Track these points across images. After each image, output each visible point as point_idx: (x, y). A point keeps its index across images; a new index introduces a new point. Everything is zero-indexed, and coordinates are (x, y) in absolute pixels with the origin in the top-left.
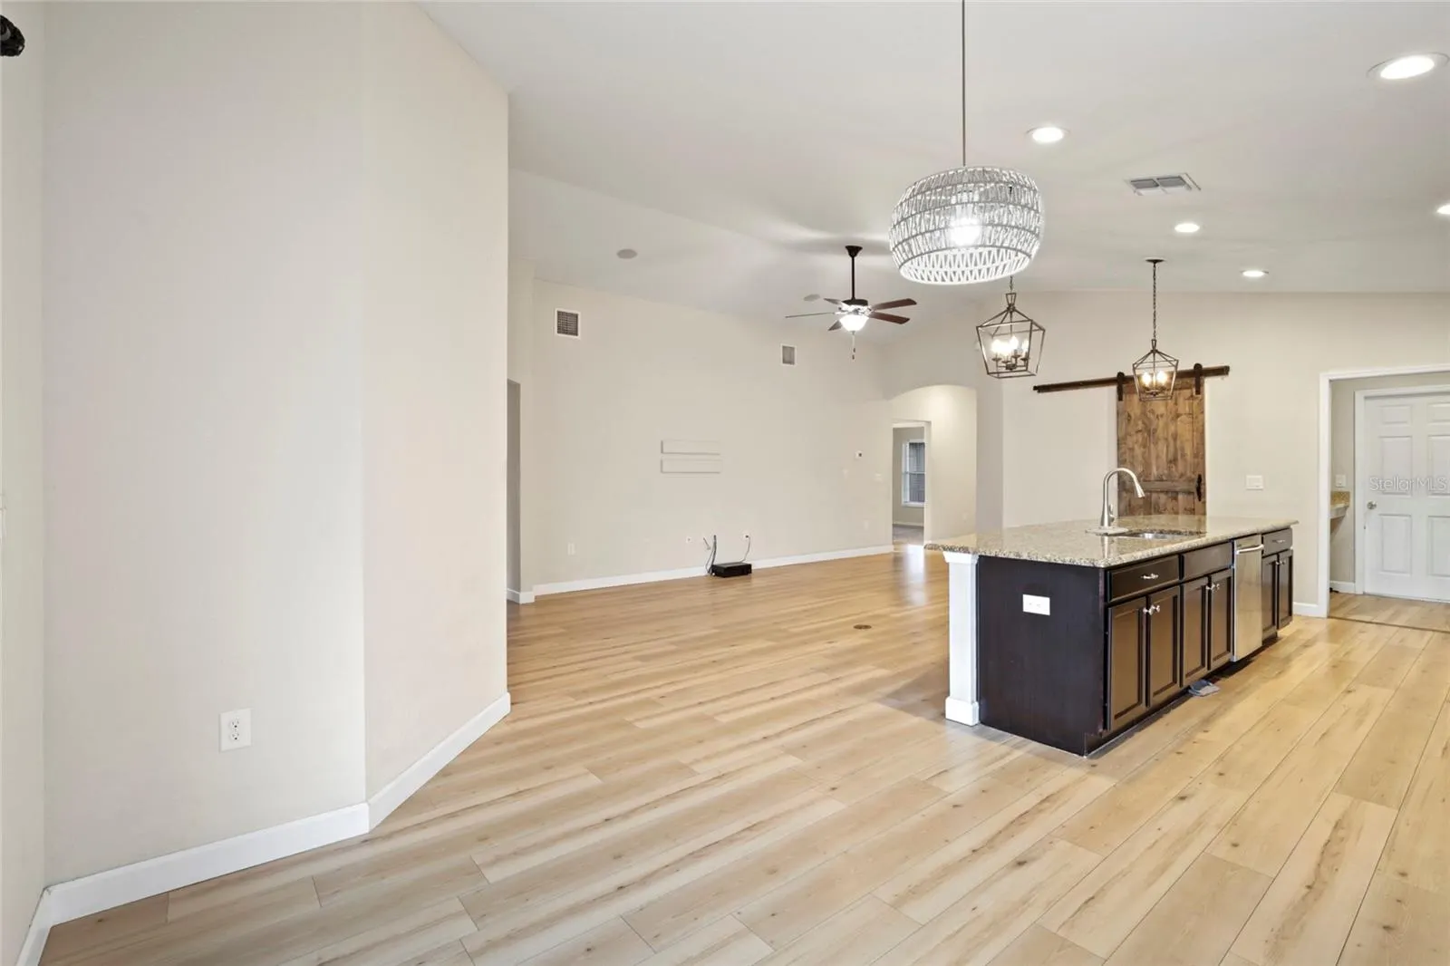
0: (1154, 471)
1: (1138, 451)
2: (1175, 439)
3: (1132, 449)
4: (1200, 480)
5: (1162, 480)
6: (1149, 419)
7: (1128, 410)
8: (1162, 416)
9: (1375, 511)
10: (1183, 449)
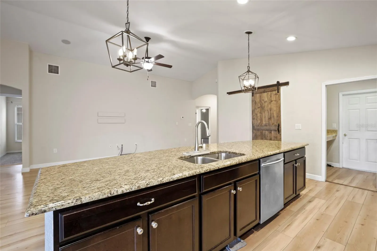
0: (264, 123)
1: (259, 115)
2: (271, 111)
3: (257, 114)
4: (279, 126)
5: (266, 126)
6: (262, 103)
7: (255, 100)
8: (266, 102)
9: (346, 137)
10: (273, 114)
